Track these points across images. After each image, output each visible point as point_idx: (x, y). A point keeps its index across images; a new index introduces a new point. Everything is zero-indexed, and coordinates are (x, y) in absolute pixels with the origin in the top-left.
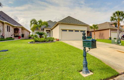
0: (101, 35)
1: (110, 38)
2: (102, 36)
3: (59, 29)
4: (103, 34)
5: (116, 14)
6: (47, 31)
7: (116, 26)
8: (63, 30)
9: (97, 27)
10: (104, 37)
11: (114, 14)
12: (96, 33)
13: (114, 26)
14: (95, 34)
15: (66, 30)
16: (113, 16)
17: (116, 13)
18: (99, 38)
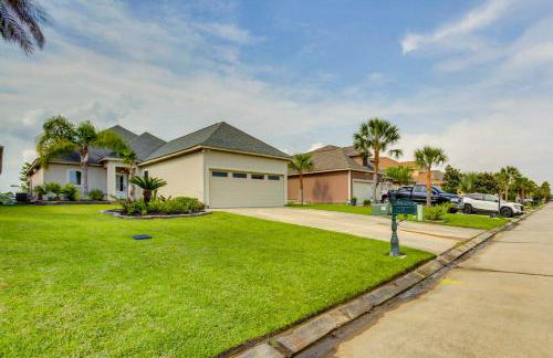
0: (322, 188)
1: (354, 201)
2: (324, 194)
3: (205, 170)
4: (326, 187)
5: (369, 129)
6: (118, 169)
7: (365, 164)
8: (216, 173)
9: (311, 164)
10: (330, 198)
11: (365, 128)
12: (305, 181)
13: (360, 161)
14: (302, 188)
15: (224, 174)
16: (360, 134)
17: (372, 124)
18: (312, 201)
